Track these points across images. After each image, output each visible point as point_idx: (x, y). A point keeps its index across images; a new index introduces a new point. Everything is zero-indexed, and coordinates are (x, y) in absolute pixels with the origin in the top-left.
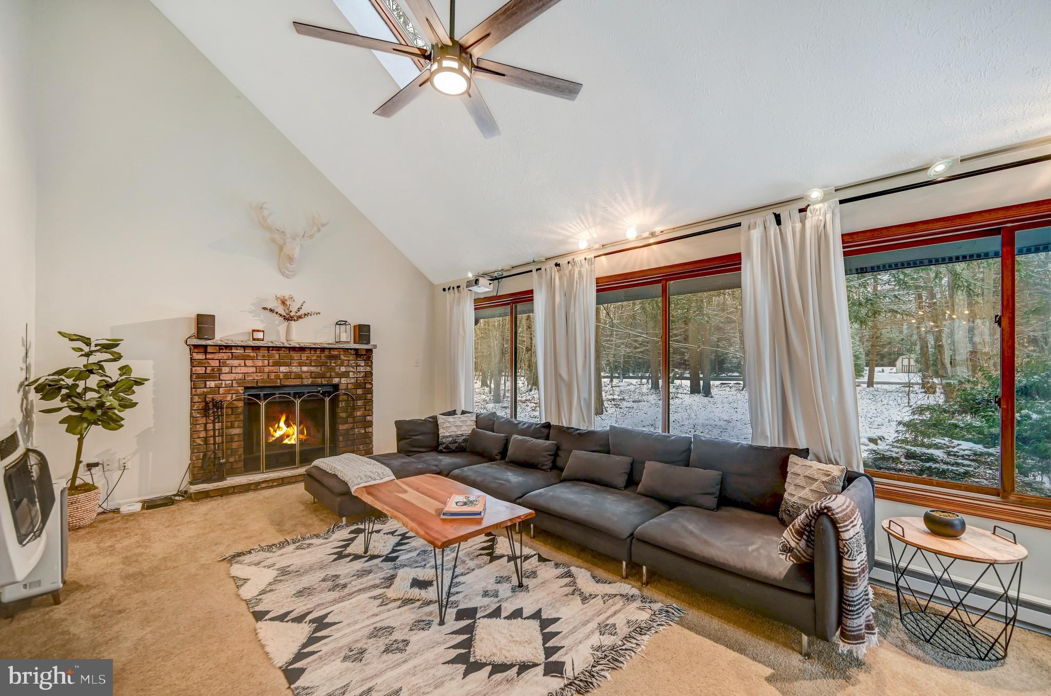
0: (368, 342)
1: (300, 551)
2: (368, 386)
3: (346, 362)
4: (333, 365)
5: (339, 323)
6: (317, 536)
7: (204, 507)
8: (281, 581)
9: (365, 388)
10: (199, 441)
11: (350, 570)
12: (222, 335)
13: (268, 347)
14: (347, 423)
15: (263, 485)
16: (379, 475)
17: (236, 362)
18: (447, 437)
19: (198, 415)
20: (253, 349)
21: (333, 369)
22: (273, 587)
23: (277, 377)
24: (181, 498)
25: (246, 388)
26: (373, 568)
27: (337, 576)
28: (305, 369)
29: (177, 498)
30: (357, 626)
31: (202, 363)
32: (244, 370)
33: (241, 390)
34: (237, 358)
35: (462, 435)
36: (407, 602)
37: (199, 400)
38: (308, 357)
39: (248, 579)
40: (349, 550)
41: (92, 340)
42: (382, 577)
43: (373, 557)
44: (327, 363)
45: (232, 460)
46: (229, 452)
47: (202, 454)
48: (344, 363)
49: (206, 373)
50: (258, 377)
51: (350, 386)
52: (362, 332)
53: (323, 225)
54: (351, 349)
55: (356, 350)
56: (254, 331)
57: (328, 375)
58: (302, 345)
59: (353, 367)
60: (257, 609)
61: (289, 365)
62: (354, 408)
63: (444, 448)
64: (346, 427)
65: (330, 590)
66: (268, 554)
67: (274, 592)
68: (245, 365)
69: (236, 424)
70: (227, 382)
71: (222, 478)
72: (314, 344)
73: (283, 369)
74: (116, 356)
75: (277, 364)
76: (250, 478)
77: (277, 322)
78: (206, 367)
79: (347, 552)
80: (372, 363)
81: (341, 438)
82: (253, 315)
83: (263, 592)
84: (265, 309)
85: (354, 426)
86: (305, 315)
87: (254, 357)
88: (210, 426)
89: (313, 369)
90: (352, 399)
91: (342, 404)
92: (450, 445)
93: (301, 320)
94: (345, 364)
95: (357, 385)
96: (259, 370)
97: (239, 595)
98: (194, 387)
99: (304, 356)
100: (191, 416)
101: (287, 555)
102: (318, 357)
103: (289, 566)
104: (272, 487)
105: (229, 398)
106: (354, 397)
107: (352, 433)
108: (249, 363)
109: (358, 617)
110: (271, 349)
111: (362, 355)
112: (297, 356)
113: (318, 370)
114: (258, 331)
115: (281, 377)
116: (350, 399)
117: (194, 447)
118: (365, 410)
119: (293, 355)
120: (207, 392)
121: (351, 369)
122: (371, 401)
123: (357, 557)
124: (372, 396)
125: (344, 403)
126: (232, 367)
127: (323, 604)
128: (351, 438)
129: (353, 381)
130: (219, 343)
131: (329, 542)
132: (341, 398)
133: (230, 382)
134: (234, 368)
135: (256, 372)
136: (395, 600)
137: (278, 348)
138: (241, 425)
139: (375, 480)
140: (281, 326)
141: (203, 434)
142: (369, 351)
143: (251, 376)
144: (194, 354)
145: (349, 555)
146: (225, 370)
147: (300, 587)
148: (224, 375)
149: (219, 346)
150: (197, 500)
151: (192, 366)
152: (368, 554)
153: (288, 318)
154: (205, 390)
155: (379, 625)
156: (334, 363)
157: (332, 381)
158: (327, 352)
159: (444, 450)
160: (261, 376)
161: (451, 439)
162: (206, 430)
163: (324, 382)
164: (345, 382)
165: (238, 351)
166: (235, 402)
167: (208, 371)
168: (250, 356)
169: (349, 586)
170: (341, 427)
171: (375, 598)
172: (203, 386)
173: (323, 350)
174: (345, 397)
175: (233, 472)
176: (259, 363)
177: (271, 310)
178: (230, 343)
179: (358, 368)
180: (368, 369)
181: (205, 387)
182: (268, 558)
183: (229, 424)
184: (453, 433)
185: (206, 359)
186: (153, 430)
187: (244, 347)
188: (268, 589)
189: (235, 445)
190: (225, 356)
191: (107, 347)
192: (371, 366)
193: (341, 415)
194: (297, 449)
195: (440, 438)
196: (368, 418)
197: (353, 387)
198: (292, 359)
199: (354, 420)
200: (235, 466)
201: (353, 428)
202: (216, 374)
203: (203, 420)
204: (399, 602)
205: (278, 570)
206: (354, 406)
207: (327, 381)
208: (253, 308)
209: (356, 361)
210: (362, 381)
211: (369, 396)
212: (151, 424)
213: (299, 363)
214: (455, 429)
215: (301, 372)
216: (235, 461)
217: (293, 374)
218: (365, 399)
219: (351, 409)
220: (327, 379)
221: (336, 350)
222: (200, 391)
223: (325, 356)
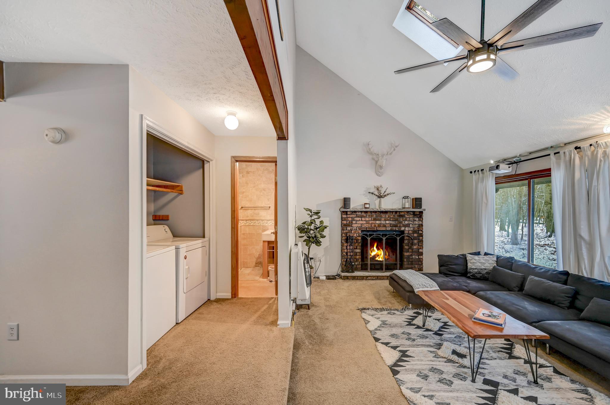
0: (421, 207)
1: (389, 315)
2: (420, 232)
3: (408, 219)
4: (401, 220)
5: (405, 197)
6: (397, 310)
7: (347, 283)
8: (383, 327)
9: (419, 233)
10: (344, 254)
11: (416, 333)
12: (353, 207)
13: (371, 212)
14: (409, 252)
15: (369, 278)
16: (429, 285)
17: (358, 219)
18: (474, 269)
19: (344, 242)
20: (365, 213)
21: (401, 222)
22: (380, 328)
23: (375, 226)
24: (338, 277)
25: (362, 231)
26: (428, 336)
27: (410, 334)
28: (387, 222)
29: (337, 277)
30: (423, 363)
31: (345, 219)
32: (361, 222)
33: (360, 231)
34: (358, 217)
35: (485, 269)
36: (450, 361)
37: (345, 236)
38: (389, 216)
39: (370, 322)
40: (414, 322)
41: (312, 211)
42: (434, 342)
43: (427, 330)
44: (398, 219)
45: (356, 264)
46: (355, 260)
47: (345, 259)
48: (407, 219)
49: (347, 224)
50: (367, 226)
51: (410, 232)
52: (417, 202)
53: (396, 147)
54: (411, 212)
55: (414, 212)
56: (365, 204)
57: (399, 225)
58: (386, 210)
59: (412, 221)
60: (375, 336)
61: (380, 220)
62: (412, 244)
63: (471, 276)
64: (408, 254)
65: (406, 339)
66: (377, 313)
67: (381, 331)
68: (362, 220)
69: (358, 247)
71: (353, 272)
72: (392, 209)
73: (377, 222)
74: (319, 217)
75: (375, 220)
76: (364, 274)
77: (375, 199)
78: (347, 221)
79: (413, 323)
80: (423, 219)
81: (405, 260)
82: (365, 196)
83: (376, 329)
85: (412, 254)
86: (388, 194)
87: (365, 216)
88: (348, 247)
89: (391, 222)
90: (411, 239)
91: (406, 242)
92: (476, 274)
93: (386, 197)
94: (408, 220)
95: (414, 232)
96: (367, 222)
97: (367, 327)
98: (343, 230)
99: (387, 216)
100: (342, 242)
101: (384, 315)
103: (386, 321)
104: (373, 280)
105: (355, 235)
106: (412, 238)
107: (411, 258)
108: (363, 219)
109: (422, 358)
110: (372, 212)
111: (417, 215)
112: (384, 215)
113: (394, 223)
114: (367, 204)
115: (377, 226)
116: (410, 239)
117: (342, 256)
118: (419, 245)
119: (382, 215)
120: (348, 232)
121: (411, 223)
122: (422, 241)
123: (418, 327)
124: (423, 238)
125: (407, 241)
126: (356, 221)
127: (404, 345)
128: (411, 260)
129: (412, 229)
130: (352, 210)
131: (403, 315)
132: (406, 238)
133: (356, 228)
134: (357, 221)
135: (366, 224)
136: (442, 357)
137: (375, 212)
138: (360, 248)
139: (427, 287)
140: (376, 201)
141: (346, 251)
142: (421, 213)
143: (364, 225)
144: (343, 215)
145: (414, 325)
146: (354, 222)
147: (392, 333)
148: (354, 224)
149: (352, 211)
150: (344, 279)
151: (342, 220)
152: (425, 327)
153: (380, 197)
154: (347, 231)
155: (435, 367)
156: (402, 219)
157: (401, 229)
158: (398, 214)
159: (471, 277)
160: (368, 225)
161: (476, 271)
162: (347, 249)
164: (408, 229)
165: (359, 214)
166: (358, 237)
167: (348, 223)
168: (364, 216)
169: (416, 341)
170: (405, 254)
171: (431, 352)
172: (346, 229)
173: (396, 212)
174: (408, 238)
175: (357, 269)
176: (367, 219)
177: (372, 193)
178: (356, 210)
179: (415, 222)
180: (420, 223)
181: (347, 230)
182: (376, 314)
183: (355, 247)
184: (478, 267)
185: (347, 217)
186: (329, 246)
187: (361, 212)
188: (378, 329)
189: (358, 257)
190: (354, 216)
191: (317, 213)
192: (422, 221)
193: (405, 247)
194: (384, 263)
195: (468, 269)
196: (420, 250)
197: (412, 232)
198: (381, 217)
199: (412, 251)
200: (358, 267)
201: (412, 255)
202: (350, 224)
203: (346, 245)
204: (446, 360)
205: (381, 321)
206: (412, 243)
207: (398, 229)
208: (365, 193)
209: (413, 218)
210: (417, 229)
211: (421, 238)
212: (328, 245)
213: (385, 219)
214: (480, 265)
215: (386, 224)
216: (358, 265)
217: (382, 225)
218: (419, 239)
219: (411, 245)
220: (398, 228)
221: (403, 212)
222: (345, 231)
223: (397, 216)
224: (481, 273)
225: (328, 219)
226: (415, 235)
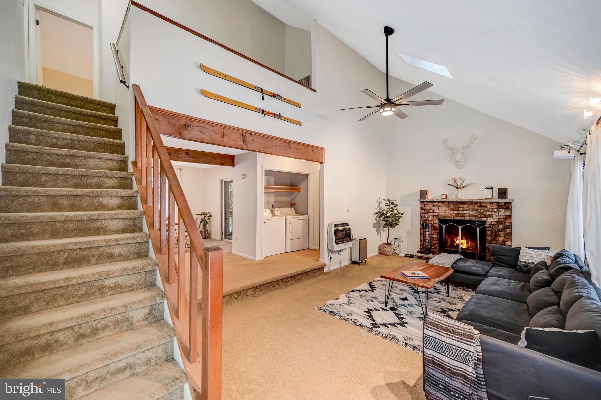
0: (507, 198)
2: (507, 224)
3: (491, 209)
4: (482, 210)
5: (488, 188)
9: (505, 225)
10: (422, 238)
12: (430, 197)
14: (492, 243)
17: (435, 208)
18: (522, 261)
19: (422, 228)
20: (442, 203)
21: (482, 213)
23: (452, 215)
24: (416, 256)
25: (439, 219)
28: (466, 212)
31: (424, 208)
32: (438, 211)
33: (437, 220)
34: (435, 207)
37: (423, 222)
38: (467, 206)
41: (390, 201)
44: (479, 209)
46: (433, 244)
47: (423, 243)
48: (489, 210)
49: (424, 212)
50: (444, 215)
51: (494, 223)
52: (503, 192)
53: (475, 139)
54: (495, 202)
55: (498, 203)
56: (442, 195)
57: (479, 216)
58: (463, 201)
59: (496, 212)
61: (458, 210)
63: (519, 268)
69: (435, 233)
70: (432, 216)
71: (429, 254)
72: (470, 200)
73: (455, 212)
74: (395, 205)
75: (452, 209)
77: (454, 190)
80: (511, 210)
81: (487, 251)
82: (444, 188)
84: (449, 185)
86: (465, 186)
87: (442, 206)
89: (470, 212)
90: (495, 230)
91: (488, 233)
93: (464, 189)
94: (491, 211)
95: (499, 223)
96: (444, 212)
98: (421, 217)
99: (465, 206)
100: (420, 228)
102: (473, 206)
105: (432, 223)
106: (497, 229)
108: (440, 208)
110: (449, 202)
111: (503, 205)
112: (462, 205)
113: (473, 213)
114: (445, 195)
115: (454, 215)
116: (493, 230)
117: (421, 240)
118: (505, 238)
119: (460, 205)
122: (511, 233)
124: (511, 230)
125: (489, 232)
126: (434, 210)
129: (495, 220)
130: (429, 200)
132: (487, 229)
137: (453, 202)
138: (437, 234)
140: (456, 192)
141: (424, 235)
142: (508, 203)
143: (441, 214)
144: (422, 205)
146: (431, 211)
148: (431, 213)
149: (429, 202)
150: (419, 259)
151: (421, 209)
153: (458, 188)
154: (424, 218)
156: (483, 210)
157: (481, 219)
158: (478, 204)
161: (525, 264)
162: (424, 233)
163: (477, 219)
164: (490, 220)
165: (436, 204)
166: (435, 225)
167: (426, 211)
168: (440, 206)
170: (488, 245)
173: (476, 203)
174: (490, 229)
175: (433, 253)
176: (444, 209)
177: (451, 185)
178: (433, 201)
179: (499, 213)
180: (508, 213)
183: (432, 233)
184: (527, 260)
186: (411, 231)
187: (438, 202)
188: (382, 281)
189: (434, 242)
190: (431, 205)
191: (393, 203)
192: (510, 212)
193: (488, 238)
194: (460, 250)
195: (518, 261)
196: (507, 243)
197: (496, 224)
198: (459, 207)
199: (496, 243)
200: (435, 251)
202: (428, 213)
203: (424, 230)
206: (496, 234)
208: (444, 185)
209: (498, 209)
210: (503, 221)
211: (508, 230)
212: (410, 229)
213: (463, 209)
214: (529, 258)
215: (465, 214)
216: (435, 249)
217: (460, 214)
218: (505, 232)
219: (494, 236)
220: (478, 218)
221: (484, 203)
222: (422, 219)
223: (477, 206)
224: (527, 267)
225: (410, 208)
226: (501, 227)
